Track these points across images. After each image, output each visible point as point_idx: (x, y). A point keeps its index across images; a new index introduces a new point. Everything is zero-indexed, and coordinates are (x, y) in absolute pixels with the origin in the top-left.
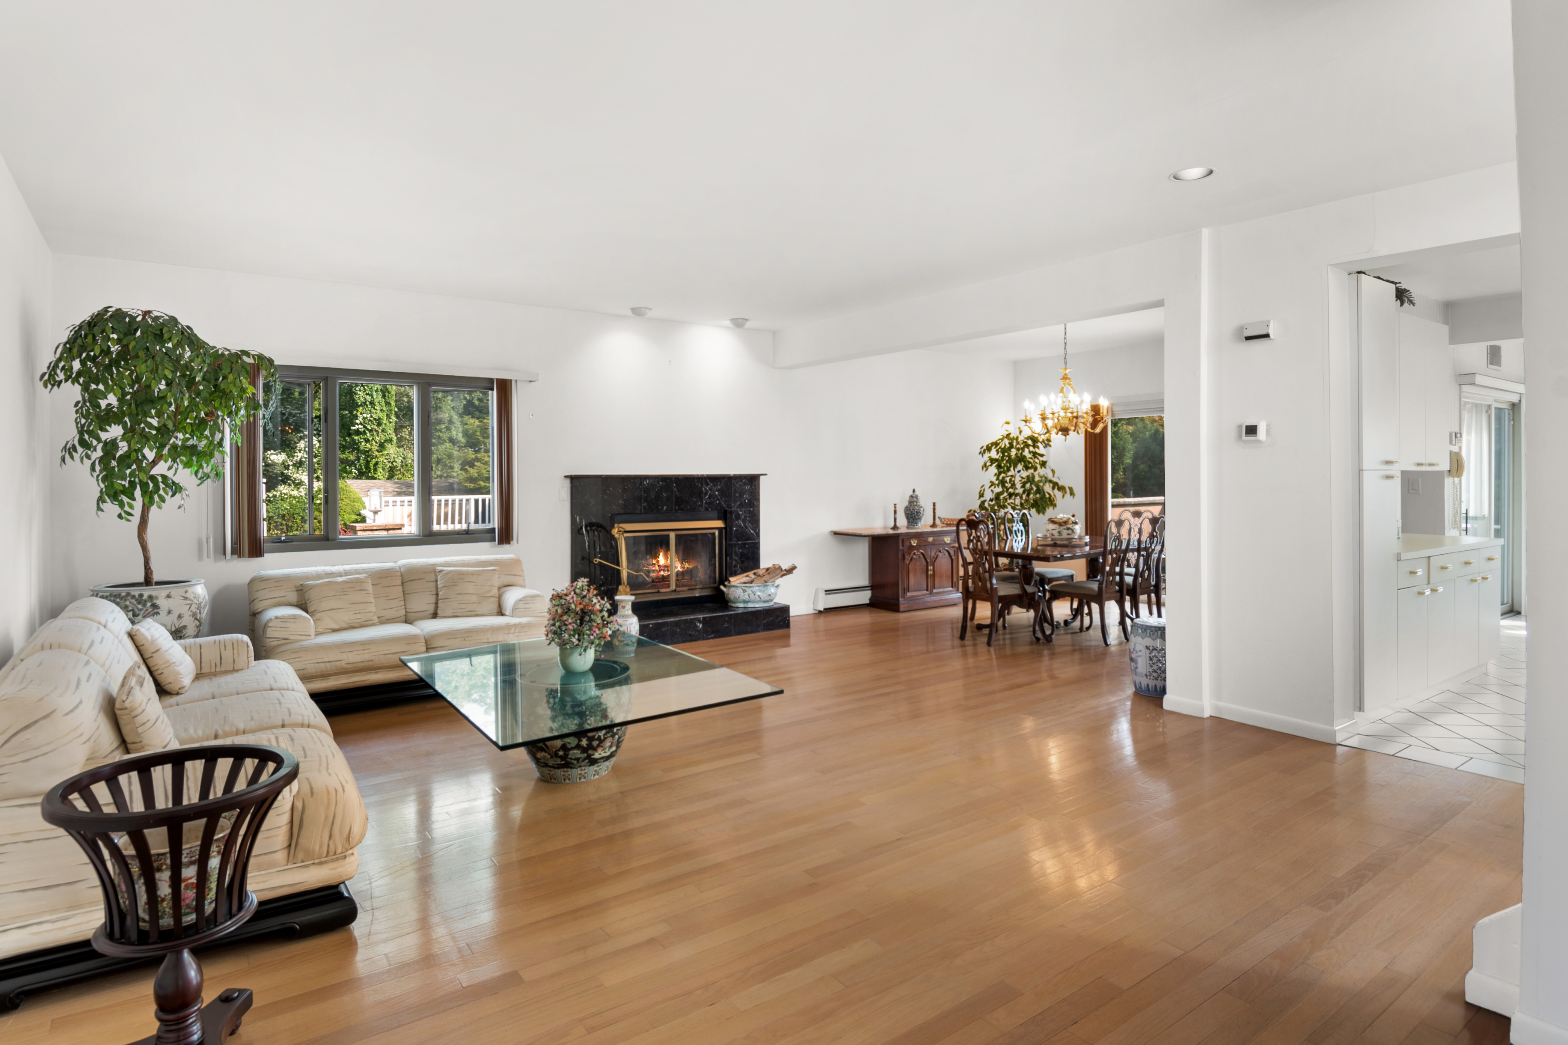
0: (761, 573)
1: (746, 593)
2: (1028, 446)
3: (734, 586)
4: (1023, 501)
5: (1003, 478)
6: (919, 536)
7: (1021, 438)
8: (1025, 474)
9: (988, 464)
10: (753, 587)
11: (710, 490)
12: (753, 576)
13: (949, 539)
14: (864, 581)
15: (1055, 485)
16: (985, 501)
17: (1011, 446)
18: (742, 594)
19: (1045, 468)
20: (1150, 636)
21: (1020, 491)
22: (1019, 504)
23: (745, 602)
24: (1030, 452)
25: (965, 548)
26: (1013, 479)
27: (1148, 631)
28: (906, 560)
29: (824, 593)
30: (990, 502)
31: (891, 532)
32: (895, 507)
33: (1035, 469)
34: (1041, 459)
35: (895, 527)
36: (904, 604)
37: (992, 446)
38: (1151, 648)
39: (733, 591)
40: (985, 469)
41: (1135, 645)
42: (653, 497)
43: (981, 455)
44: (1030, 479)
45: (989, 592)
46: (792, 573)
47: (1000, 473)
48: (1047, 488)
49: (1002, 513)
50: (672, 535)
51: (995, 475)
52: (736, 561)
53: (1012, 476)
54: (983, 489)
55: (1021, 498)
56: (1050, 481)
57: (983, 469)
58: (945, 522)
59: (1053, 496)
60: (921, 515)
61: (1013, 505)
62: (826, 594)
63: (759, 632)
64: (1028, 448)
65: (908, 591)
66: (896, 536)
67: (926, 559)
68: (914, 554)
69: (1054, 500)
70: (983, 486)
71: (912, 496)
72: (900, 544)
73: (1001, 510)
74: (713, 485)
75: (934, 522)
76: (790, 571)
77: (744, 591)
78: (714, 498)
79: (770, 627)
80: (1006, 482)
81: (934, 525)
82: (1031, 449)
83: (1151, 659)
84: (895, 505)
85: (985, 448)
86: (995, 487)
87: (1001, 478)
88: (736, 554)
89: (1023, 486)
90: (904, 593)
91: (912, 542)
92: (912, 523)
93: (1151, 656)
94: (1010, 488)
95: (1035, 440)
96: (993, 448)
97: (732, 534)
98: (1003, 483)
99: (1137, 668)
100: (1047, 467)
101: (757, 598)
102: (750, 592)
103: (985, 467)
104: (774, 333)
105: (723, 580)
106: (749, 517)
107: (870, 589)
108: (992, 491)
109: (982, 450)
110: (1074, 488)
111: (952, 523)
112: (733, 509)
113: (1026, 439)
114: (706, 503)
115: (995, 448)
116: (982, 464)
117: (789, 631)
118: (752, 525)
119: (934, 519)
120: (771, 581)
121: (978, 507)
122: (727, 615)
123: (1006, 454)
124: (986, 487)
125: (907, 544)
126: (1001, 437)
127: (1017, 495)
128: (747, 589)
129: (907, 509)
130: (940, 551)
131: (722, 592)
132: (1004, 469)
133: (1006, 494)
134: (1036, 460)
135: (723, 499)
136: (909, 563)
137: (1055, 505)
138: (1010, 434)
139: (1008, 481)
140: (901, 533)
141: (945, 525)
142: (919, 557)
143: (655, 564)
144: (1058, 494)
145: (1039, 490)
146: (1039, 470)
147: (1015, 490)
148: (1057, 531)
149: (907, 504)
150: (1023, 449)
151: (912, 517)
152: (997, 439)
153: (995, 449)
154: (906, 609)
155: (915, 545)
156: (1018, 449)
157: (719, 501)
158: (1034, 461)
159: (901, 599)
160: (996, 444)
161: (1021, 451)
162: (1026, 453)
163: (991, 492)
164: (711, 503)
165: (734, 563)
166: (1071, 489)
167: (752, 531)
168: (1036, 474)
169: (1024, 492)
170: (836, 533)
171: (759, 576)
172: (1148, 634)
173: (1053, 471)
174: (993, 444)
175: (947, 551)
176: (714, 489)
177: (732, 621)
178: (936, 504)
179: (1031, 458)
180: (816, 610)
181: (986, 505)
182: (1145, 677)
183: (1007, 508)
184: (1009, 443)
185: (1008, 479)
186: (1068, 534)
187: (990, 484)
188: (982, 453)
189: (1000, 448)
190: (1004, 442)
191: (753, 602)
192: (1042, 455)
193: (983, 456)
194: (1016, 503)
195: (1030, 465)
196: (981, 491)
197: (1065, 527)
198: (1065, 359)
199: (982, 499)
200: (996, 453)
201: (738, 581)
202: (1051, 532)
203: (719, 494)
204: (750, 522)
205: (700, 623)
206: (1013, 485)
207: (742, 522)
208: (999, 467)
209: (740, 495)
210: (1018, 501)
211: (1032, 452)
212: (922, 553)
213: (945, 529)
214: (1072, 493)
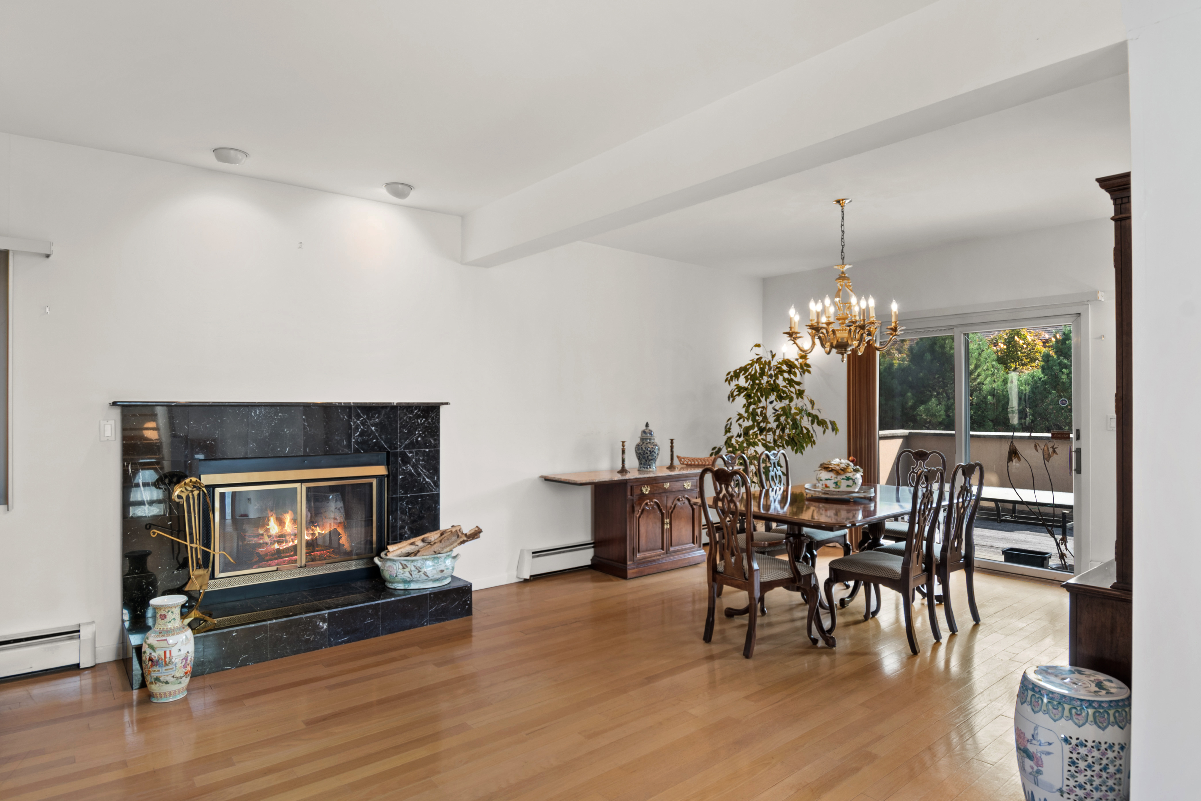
0: (433, 539)
1: (407, 570)
2: (781, 372)
3: (390, 560)
4: (776, 438)
5: (754, 409)
6: (653, 482)
7: (774, 363)
8: (779, 405)
9: (735, 393)
10: (417, 560)
11: (363, 424)
12: (420, 544)
13: (690, 484)
14: (585, 535)
15: (815, 419)
16: (732, 437)
17: (762, 373)
18: (401, 571)
19: (802, 398)
20: (1070, 718)
21: (774, 425)
22: (772, 441)
23: (405, 582)
24: (784, 379)
25: (710, 507)
26: (764, 411)
27: (1067, 707)
28: (636, 513)
29: (531, 555)
30: (738, 438)
31: (618, 477)
32: (623, 446)
33: (791, 400)
34: (797, 387)
35: (623, 471)
36: (633, 569)
37: (740, 372)
38: (1074, 742)
39: (389, 566)
40: (731, 399)
41: (1036, 728)
42: (267, 434)
43: (727, 382)
44: (786, 411)
45: (747, 576)
46: (479, 537)
47: (750, 404)
48: (805, 422)
49: (751, 451)
50: (302, 490)
51: (744, 406)
52: (403, 521)
53: (763, 407)
54: (729, 422)
55: (774, 433)
56: (809, 415)
57: (729, 400)
58: (685, 463)
59: (812, 432)
60: (655, 455)
61: (764, 442)
62: (533, 557)
63: (423, 625)
64: (782, 375)
65: (639, 552)
66: (622, 484)
67: (661, 511)
68: (647, 504)
69: (812, 437)
70: (730, 419)
71: (644, 432)
72: (629, 493)
73: (751, 447)
74: (368, 418)
75: (672, 463)
76: (475, 534)
77: (404, 567)
78: (369, 435)
79: (441, 616)
80: (757, 415)
81: (671, 467)
82: (786, 375)
83: (1073, 763)
84: (623, 442)
85: (732, 374)
86: (744, 421)
87: (751, 410)
88: (403, 512)
89: (777, 419)
90: (633, 554)
91: (644, 490)
92: (644, 465)
93: (1074, 756)
94: (761, 421)
95: (790, 364)
96: (741, 374)
97: (396, 484)
98: (754, 414)
99: (1039, 772)
100: (804, 397)
101: (423, 575)
102: (413, 569)
103: (732, 397)
104: (463, 217)
105: (382, 548)
106: (423, 460)
107: (593, 547)
108: (740, 425)
109: (729, 376)
110: (836, 422)
111: (693, 463)
112: (398, 450)
113: (779, 363)
114: (357, 442)
115: (743, 374)
116: (728, 393)
117: (471, 620)
118: (428, 471)
119: (672, 459)
120: (445, 550)
121: (723, 443)
122: (372, 605)
123: (757, 382)
124: (734, 421)
125: (637, 492)
126: (750, 362)
127: (770, 430)
128: (408, 564)
129: (638, 447)
130: (679, 500)
131: (377, 567)
132: (754, 399)
133: (756, 429)
134: (792, 389)
135: (383, 436)
136: (640, 517)
137: (814, 443)
138: (761, 358)
139: (759, 413)
140: (630, 479)
141: (685, 466)
142: (653, 508)
143: (262, 535)
144: (818, 429)
145: (796, 425)
146: (795, 400)
147: (767, 424)
148: (833, 481)
149: (638, 441)
150: (776, 376)
151: (644, 458)
152: (746, 364)
153: (744, 376)
154: (634, 576)
155: (647, 493)
156: (771, 376)
157: (377, 439)
158: (789, 390)
159: (629, 563)
160: (744, 369)
161: (774, 378)
162: (781, 382)
163: (738, 427)
164: (363, 443)
165: (400, 523)
166: (833, 423)
167: (427, 480)
168: (793, 405)
169: (778, 427)
170: (547, 479)
171: (429, 543)
172: (1067, 713)
173: (812, 403)
174: (741, 369)
175: (687, 499)
176: (369, 422)
177: (380, 613)
178: (674, 441)
179: (785, 387)
180: (519, 578)
181: (733, 441)
182: (1058, 794)
183: (758, 445)
184: (761, 368)
185: (759, 411)
186: (848, 486)
187: (738, 417)
188: (729, 380)
189: (750, 374)
190: (754, 367)
191: (417, 581)
192: (799, 384)
193: (729, 383)
194: (768, 440)
195: (785, 395)
196: (727, 425)
197: (844, 477)
198: (842, 252)
199: (729, 435)
200: (744, 380)
201: (399, 552)
202: (824, 482)
203: (377, 430)
204: (424, 467)
205: (324, 622)
206: (765, 419)
207: (413, 467)
208: (748, 396)
209: (409, 431)
210: (770, 437)
211: (788, 379)
212: (656, 502)
213: (685, 472)
214: (834, 429)
